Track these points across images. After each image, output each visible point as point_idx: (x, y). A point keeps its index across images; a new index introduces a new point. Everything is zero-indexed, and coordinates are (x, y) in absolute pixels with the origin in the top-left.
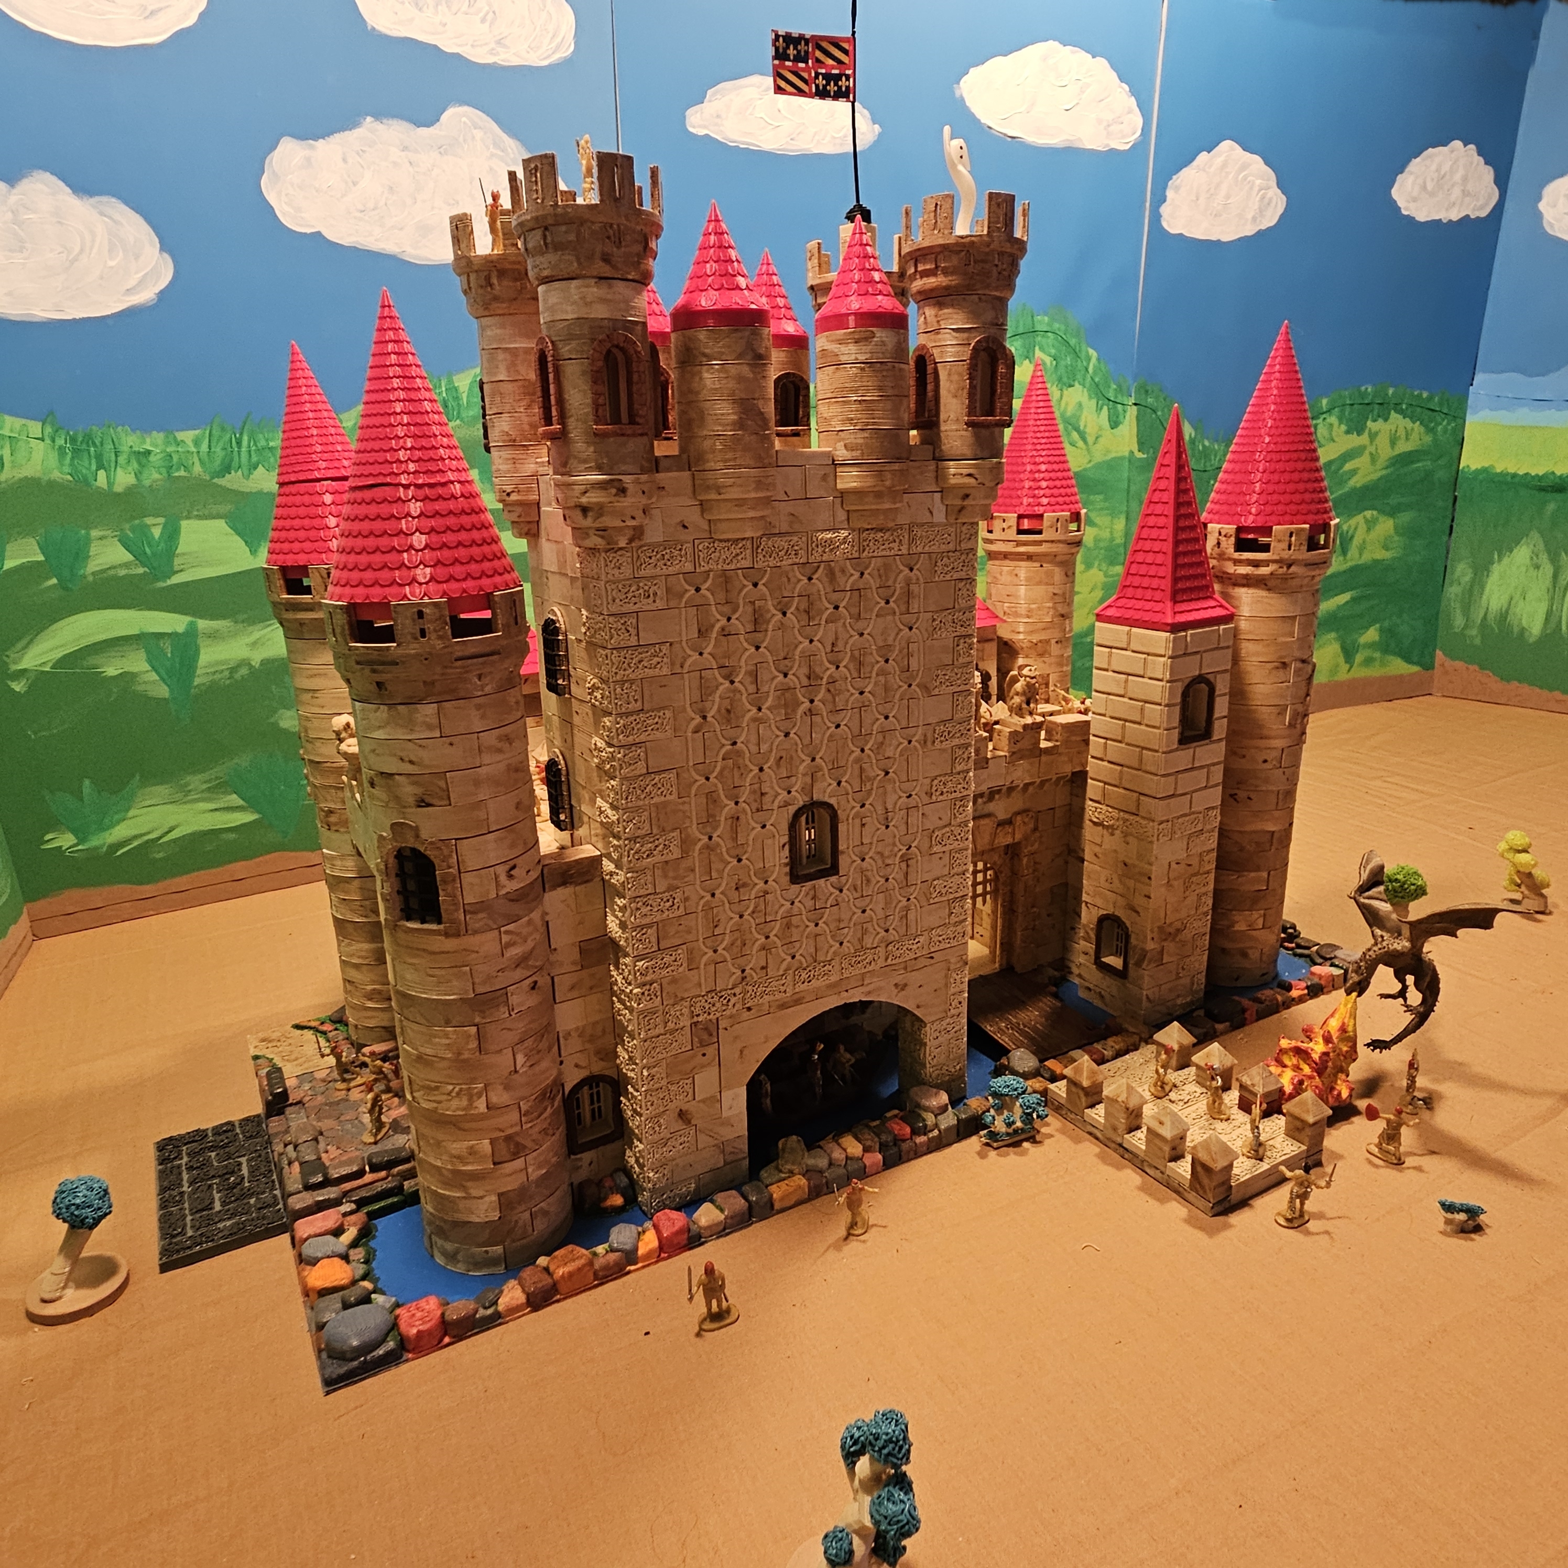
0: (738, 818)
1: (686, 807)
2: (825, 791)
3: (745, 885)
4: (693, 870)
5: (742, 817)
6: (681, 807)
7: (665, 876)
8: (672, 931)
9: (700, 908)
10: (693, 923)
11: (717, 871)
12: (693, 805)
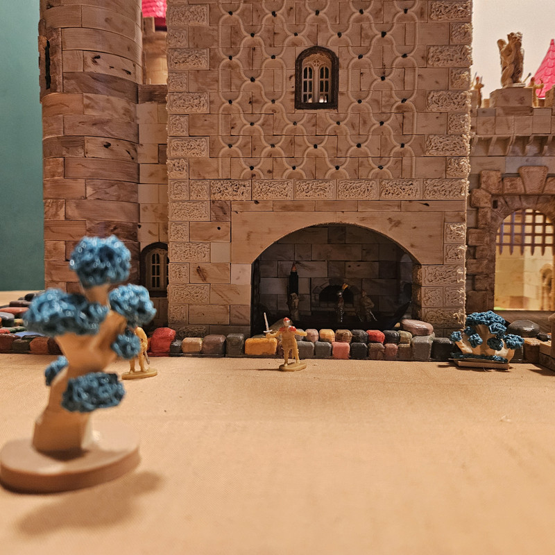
0: (254, 49)
1: (215, 33)
2: (329, 40)
3: (257, 101)
4: (217, 81)
5: (258, 49)
6: (211, 32)
7: (196, 81)
8: (199, 123)
9: (221, 111)
10: (215, 121)
11: (236, 86)
12: (220, 31)
